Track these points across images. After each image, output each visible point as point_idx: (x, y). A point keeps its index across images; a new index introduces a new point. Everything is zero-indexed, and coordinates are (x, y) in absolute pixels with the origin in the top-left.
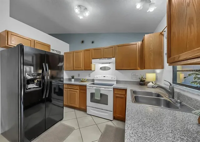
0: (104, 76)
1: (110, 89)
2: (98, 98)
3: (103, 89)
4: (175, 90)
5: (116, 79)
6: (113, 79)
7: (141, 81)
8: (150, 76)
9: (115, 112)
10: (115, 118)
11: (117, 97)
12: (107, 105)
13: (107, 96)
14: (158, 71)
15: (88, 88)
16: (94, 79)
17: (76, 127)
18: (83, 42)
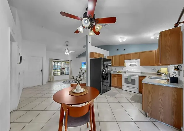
0: (132, 69)
1: (137, 76)
2: (129, 81)
3: (133, 76)
6: (138, 71)
7: (158, 72)
9: (140, 88)
11: (141, 81)
12: (135, 85)
13: (135, 80)
15: (123, 76)
16: (126, 71)
18: (118, 50)
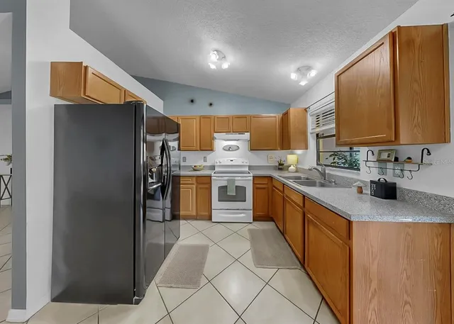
0: (232, 159)
1: (250, 178)
2: (232, 192)
3: (240, 178)
4: (327, 172)
5: (248, 164)
6: (245, 164)
7: (280, 164)
8: (291, 158)
9: (254, 209)
10: (255, 219)
11: (257, 188)
12: (245, 201)
13: (244, 188)
14: (299, 152)
15: (214, 179)
16: (216, 164)
17: (211, 244)
18: (192, 101)
